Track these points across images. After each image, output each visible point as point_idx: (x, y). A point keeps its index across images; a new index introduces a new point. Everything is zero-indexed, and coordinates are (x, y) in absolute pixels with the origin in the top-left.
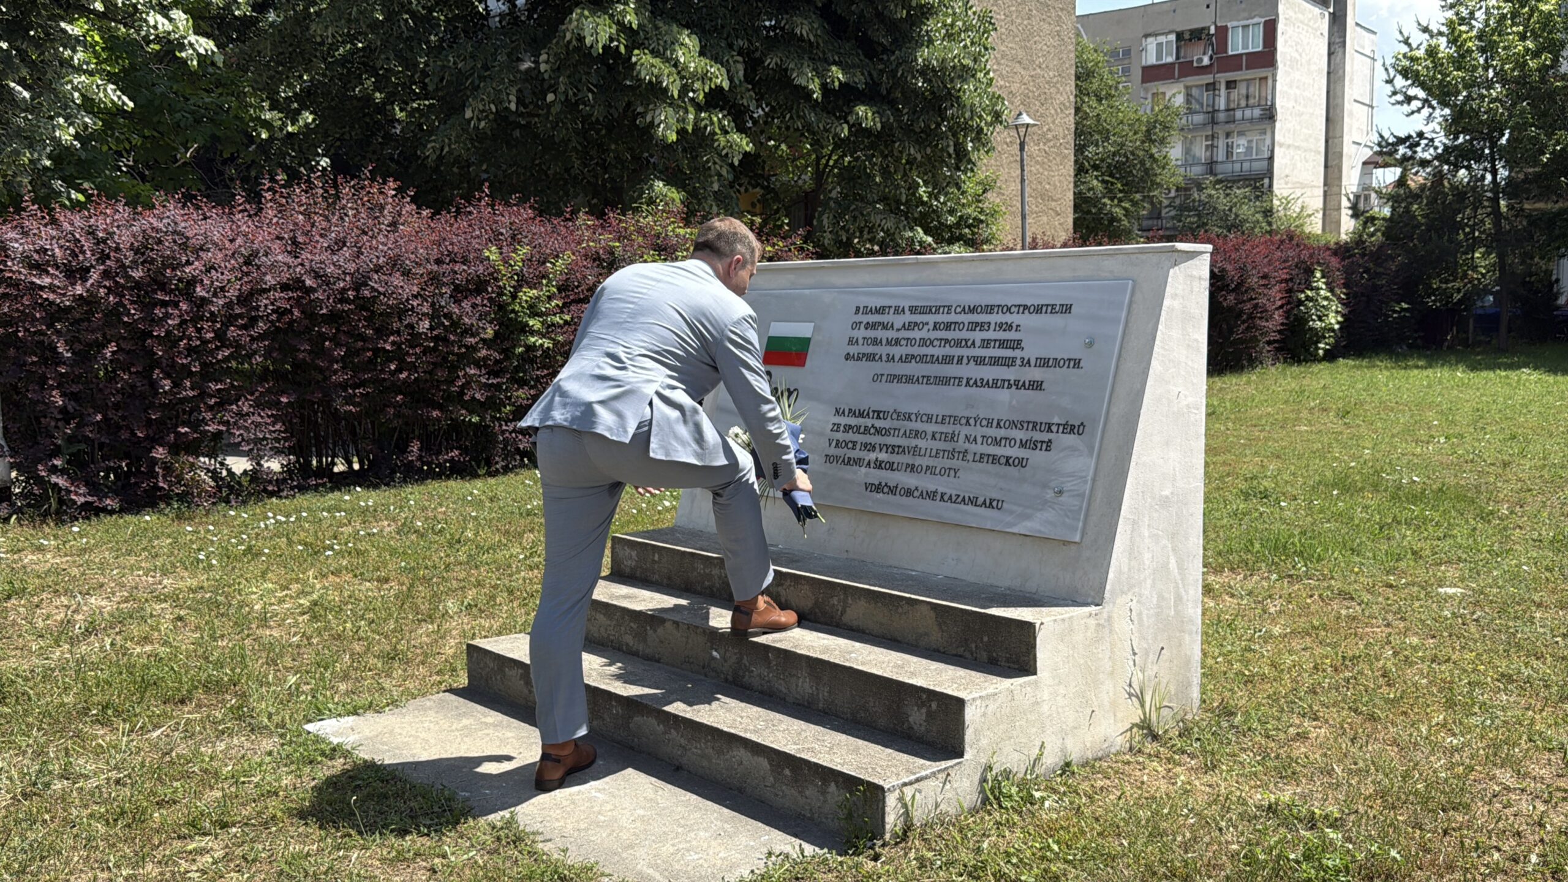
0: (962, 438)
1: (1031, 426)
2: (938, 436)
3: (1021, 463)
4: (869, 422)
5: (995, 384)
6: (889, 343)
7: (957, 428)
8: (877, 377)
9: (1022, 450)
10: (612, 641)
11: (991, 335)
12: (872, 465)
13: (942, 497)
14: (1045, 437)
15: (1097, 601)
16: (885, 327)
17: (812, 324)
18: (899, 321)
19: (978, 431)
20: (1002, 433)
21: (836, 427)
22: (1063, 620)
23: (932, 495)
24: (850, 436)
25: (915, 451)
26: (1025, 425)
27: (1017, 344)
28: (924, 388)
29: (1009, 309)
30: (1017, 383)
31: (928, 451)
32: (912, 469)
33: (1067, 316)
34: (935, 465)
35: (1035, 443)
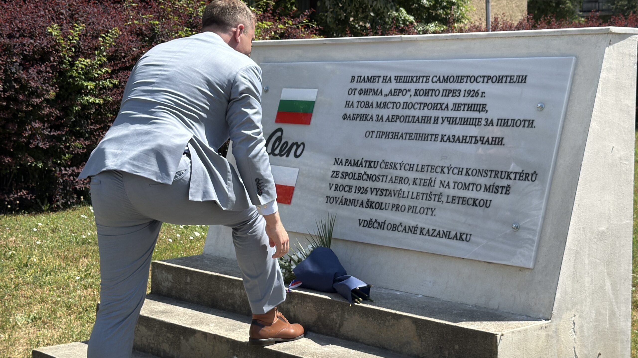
0: (438, 183)
1: (493, 174)
2: (418, 182)
3: (486, 204)
4: (362, 170)
5: (463, 140)
6: (378, 106)
7: (434, 175)
8: (369, 134)
9: (487, 193)
10: (152, 349)
11: (461, 100)
12: (365, 204)
13: (421, 231)
14: (505, 183)
15: (547, 316)
16: (376, 93)
17: (316, 90)
18: (386, 88)
19: (451, 178)
20: (469, 179)
21: (335, 174)
22: (519, 332)
23: (413, 230)
24: (347, 182)
25: (399, 194)
26: (489, 174)
27: (482, 108)
28: (407, 143)
29: (476, 79)
30: (482, 138)
31: (411, 194)
32: (397, 209)
33: (523, 84)
34: (415, 205)
35: (497, 188)
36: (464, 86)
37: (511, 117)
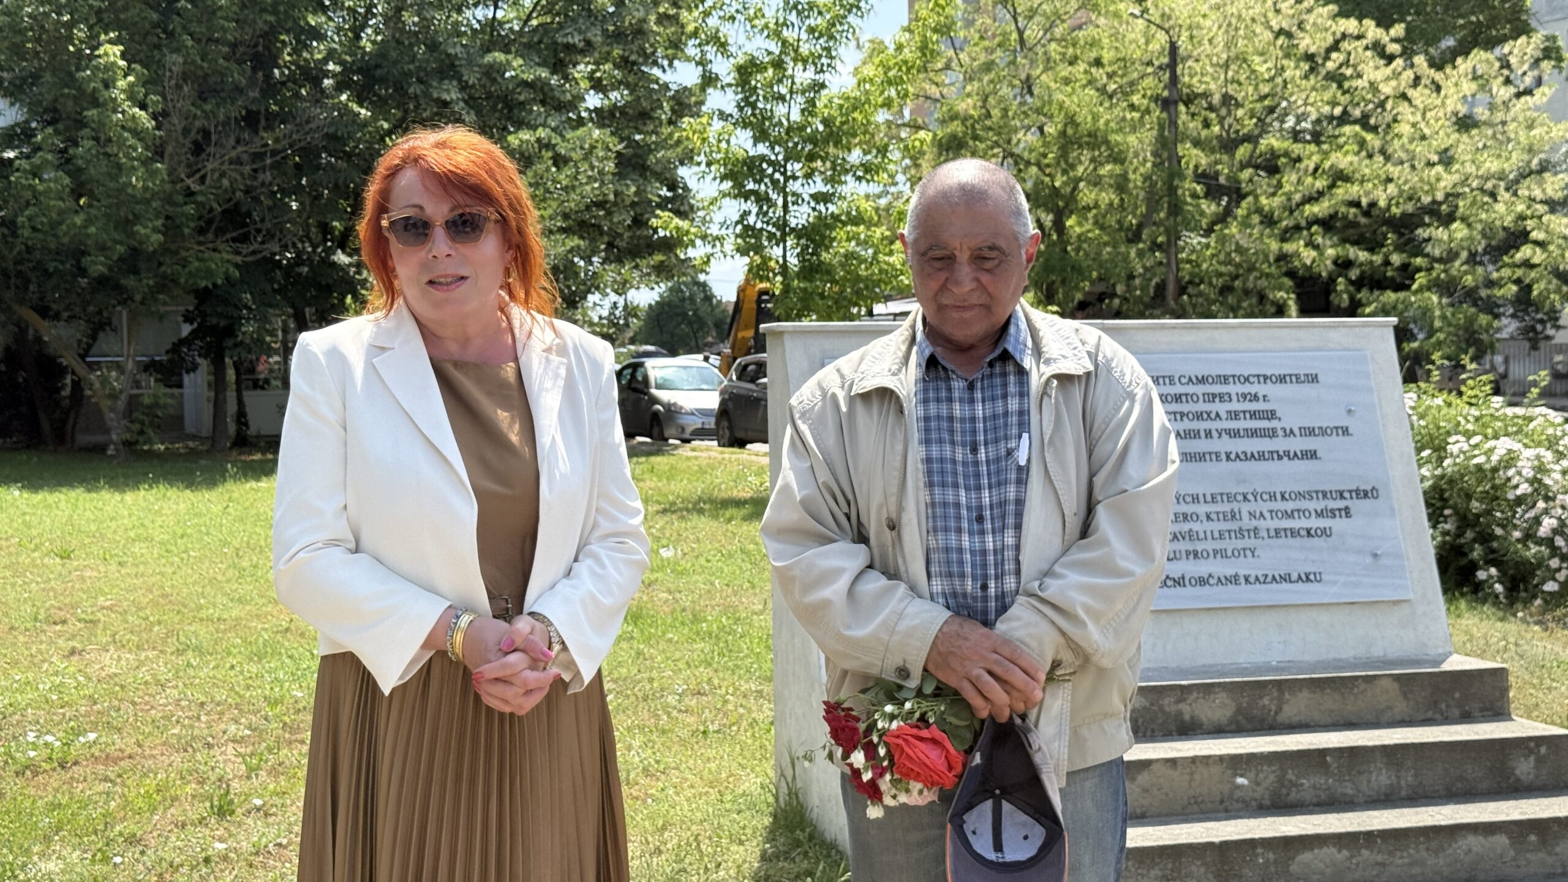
0: (1245, 515)
1: (1320, 495)
2: (1214, 516)
3: (1325, 532)
9: (1321, 519)
13: (1246, 580)
14: (1341, 504)
19: (1265, 507)
20: (1290, 506)
25: (1191, 536)
26: (1314, 495)
27: (1272, 415)
29: (1247, 379)
30: (1287, 454)
31: (1209, 534)
32: (1196, 556)
33: (1315, 385)
34: (1223, 547)
35: (1332, 511)
36: (1233, 389)
37: (1316, 425)
